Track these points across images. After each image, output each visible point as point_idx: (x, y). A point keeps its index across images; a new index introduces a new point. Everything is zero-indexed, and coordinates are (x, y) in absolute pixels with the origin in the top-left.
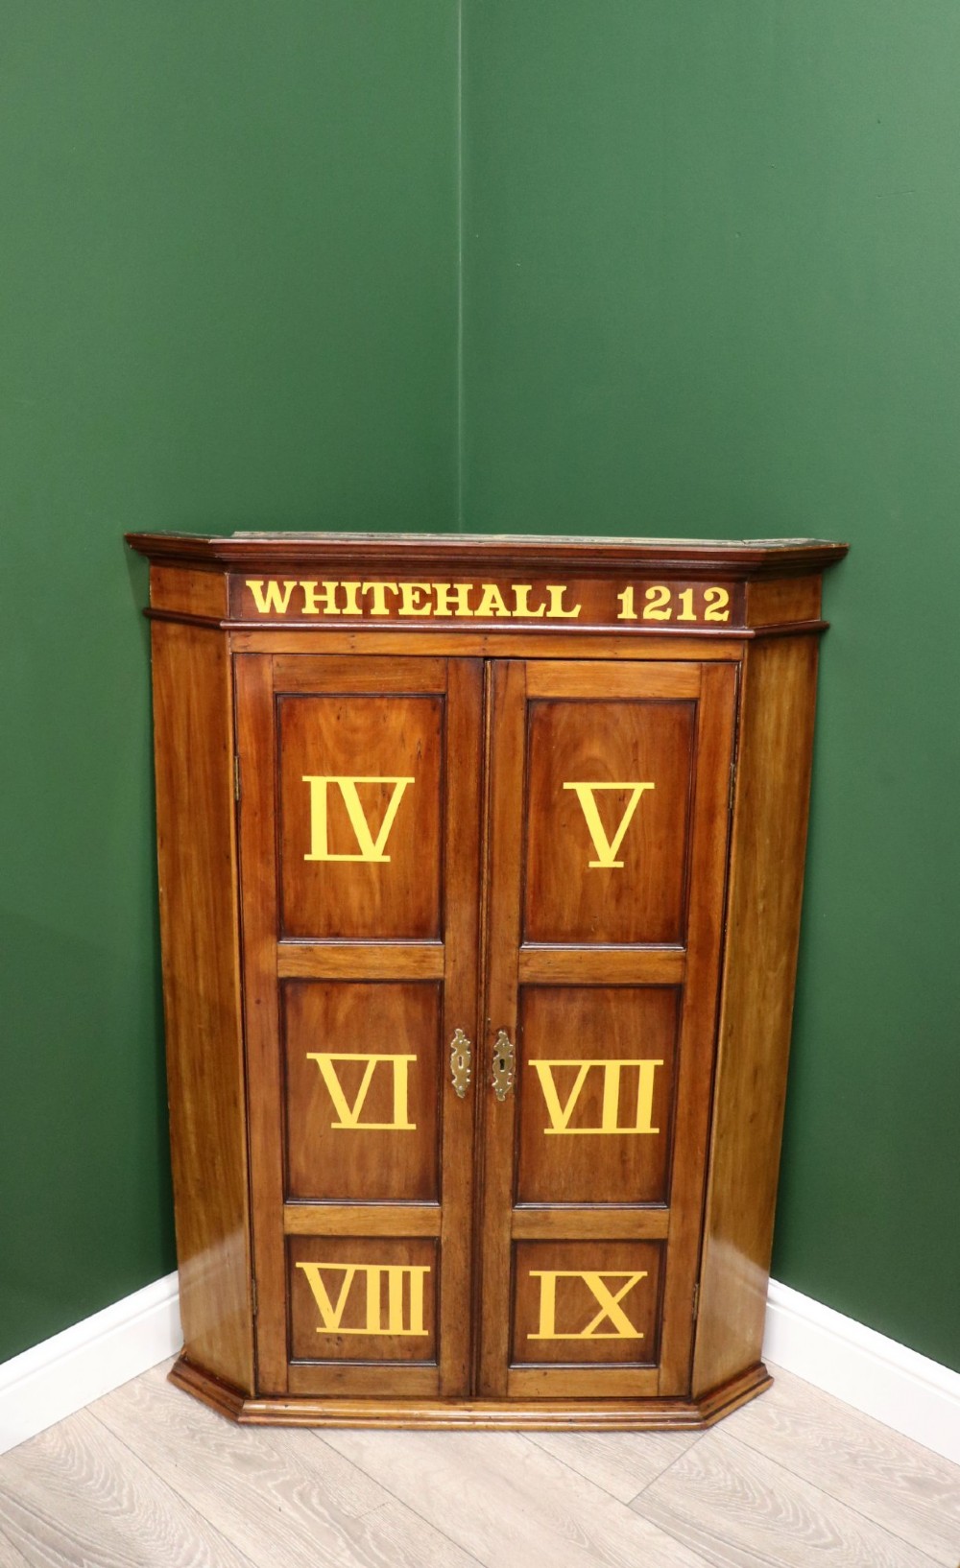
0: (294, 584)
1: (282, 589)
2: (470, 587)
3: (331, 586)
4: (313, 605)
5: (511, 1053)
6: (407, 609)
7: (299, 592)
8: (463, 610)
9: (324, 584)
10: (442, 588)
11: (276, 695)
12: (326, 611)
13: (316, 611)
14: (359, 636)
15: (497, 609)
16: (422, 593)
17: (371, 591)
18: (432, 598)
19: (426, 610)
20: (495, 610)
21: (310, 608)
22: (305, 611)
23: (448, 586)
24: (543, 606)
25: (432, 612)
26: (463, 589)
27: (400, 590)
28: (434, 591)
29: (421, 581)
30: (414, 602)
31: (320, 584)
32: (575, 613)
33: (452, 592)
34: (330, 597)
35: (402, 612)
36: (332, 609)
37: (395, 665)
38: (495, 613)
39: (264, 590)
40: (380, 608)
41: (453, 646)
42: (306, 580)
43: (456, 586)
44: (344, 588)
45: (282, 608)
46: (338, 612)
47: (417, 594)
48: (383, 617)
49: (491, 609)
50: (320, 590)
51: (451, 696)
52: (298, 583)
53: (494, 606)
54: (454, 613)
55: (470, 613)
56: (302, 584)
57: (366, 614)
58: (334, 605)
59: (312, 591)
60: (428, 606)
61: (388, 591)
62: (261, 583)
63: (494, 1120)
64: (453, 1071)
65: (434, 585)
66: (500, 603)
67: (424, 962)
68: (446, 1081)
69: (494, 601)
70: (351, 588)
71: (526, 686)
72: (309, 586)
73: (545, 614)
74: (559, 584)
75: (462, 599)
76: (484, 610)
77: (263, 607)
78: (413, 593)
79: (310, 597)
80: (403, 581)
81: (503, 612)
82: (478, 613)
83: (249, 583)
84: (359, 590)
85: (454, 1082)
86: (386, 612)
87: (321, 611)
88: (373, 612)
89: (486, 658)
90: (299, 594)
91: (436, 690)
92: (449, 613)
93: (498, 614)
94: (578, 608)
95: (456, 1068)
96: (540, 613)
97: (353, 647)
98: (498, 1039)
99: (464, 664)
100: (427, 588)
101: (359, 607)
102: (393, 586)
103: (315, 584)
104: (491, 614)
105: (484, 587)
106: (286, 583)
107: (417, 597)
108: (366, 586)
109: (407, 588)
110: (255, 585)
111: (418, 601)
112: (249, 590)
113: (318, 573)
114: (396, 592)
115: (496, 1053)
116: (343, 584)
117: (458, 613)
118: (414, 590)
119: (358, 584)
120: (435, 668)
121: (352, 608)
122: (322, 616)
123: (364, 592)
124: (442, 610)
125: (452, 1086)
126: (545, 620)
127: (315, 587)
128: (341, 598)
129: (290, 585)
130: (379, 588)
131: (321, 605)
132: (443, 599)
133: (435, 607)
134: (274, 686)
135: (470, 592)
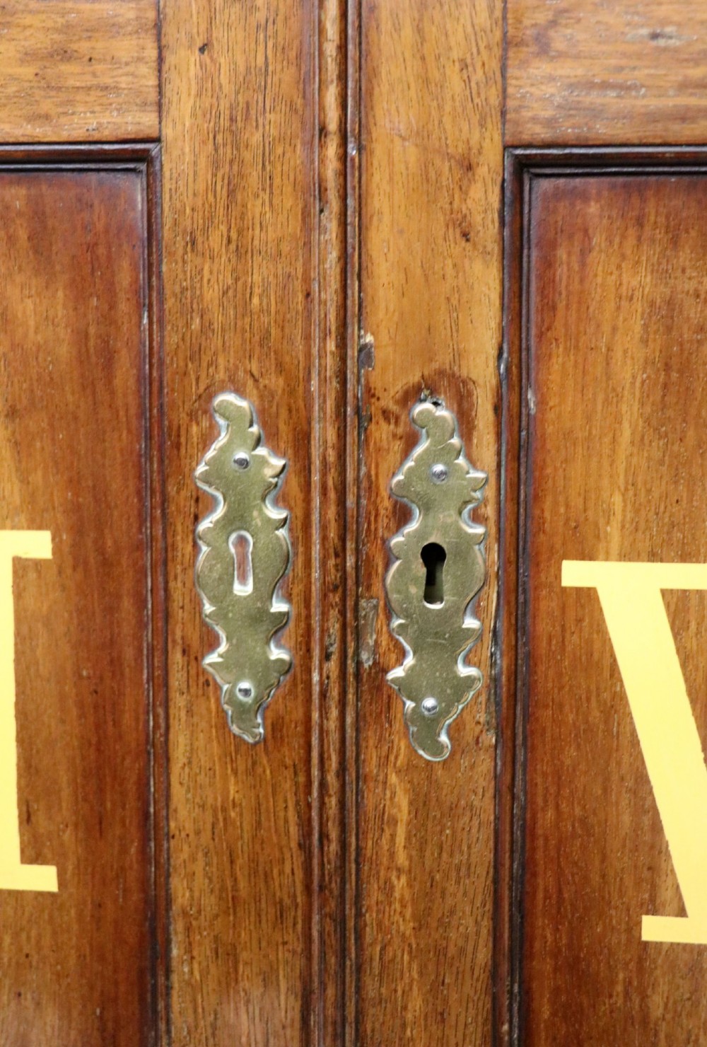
5: (476, 518)
63: (402, 859)
64: (208, 608)
67: (65, 55)
68: (177, 658)
85: (212, 658)
95: (223, 595)
98: (411, 441)
115: (402, 516)
125: (206, 683)
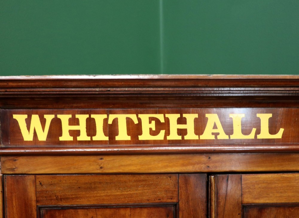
0: (53, 116)
1: (43, 122)
2: (196, 116)
3: (83, 118)
4: (68, 133)
6: (145, 136)
7: (57, 123)
8: (191, 135)
9: (77, 116)
10: (173, 118)
11: (39, 209)
12: (79, 139)
13: (71, 139)
14: (107, 159)
15: (218, 134)
16: (157, 121)
17: (115, 121)
18: (165, 126)
19: (161, 136)
20: (216, 134)
21: (66, 137)
22: (61, 139)
23: (178, 116)
24: (254, 130)
25: (165, 137)
26: (191, 118)
27: (139, 120)
28: (167, 120)
29: (156, 113)
30: (151, 129)
31: (74, 116)
32: (279, 135)
33: (182, 121)
34: (82, 127)
35: (141, 138)
36: (83, 137)
37: (135, 181)
38: (216, 137)
39: (28, 122)
40: (123, 135)
41: (183, 165)
42: (62, 113)
43: (184, 115)
44: (94, 119)
45: (43, 136)
46: (89, 139)
47: (153, 122)
48: (126, 142)
49: (213, 134)
50: (74, 121)
51: (182, 205)
52: (56, 116)
53: (215, 131)
54: (183, 138)
55: (196, 137)
56: (59, 116)
57: (112, 141)
58: (86, 133)
59: (67, 122)
60: (163, 132)
61: (129, 121)
62: (26, 116)
65: (167, 115)
66: (220, 129)
69: (215, 127)
70: (99, 119)
71: (242, 195)
72: (65, 118)
73: (256, 136)
74: (267, 113)
75: (190, 126)
76: (207, 135)
77: (27, 136)
78: (150, 122)
79: (66, 127)
80: (141, 113)
81: (223, 136)
82: (202, 137)
83: (15, 116)
84: (106, 120)
86: (129, 138)
87: (75, 138)
88: (117, 138)
89: (210, 174)
90: (57, 125)
91: (169, 201)
92: (180, 138)
93: (219, 137)
94: (282, 130)
96: (252, 136)
97: (101, 168)
99: (193, 179)
100: (161, 117)
101: (106, 135)
102: (133, 117)
103: (70, 116)
104: (213, 137)
105: (207, 115)
106: (46, 116)
107: (153, 125)
108: (112, 117)
109: (145, 118)
110: (20, 118)
111: (154, 129)
112: (16, 122)
113: (72, 107)
114: (136, 122)
116: (93, 116)
117: (186, 138)
118: (151, 119)
119: (105, 116)
120: (169, 183)
121: (100, 136)
122: (76, 143)
123: (110, 122)
124: (174, 136)
126: (256, 142)
127: (70, 119)
128: (91, 128)
129: (49, 118)
130: (122, 119)
131: (75, 133)
132: (174, 127)
133: (168, 133)
134: (37, 201)
135: (196, 120)
